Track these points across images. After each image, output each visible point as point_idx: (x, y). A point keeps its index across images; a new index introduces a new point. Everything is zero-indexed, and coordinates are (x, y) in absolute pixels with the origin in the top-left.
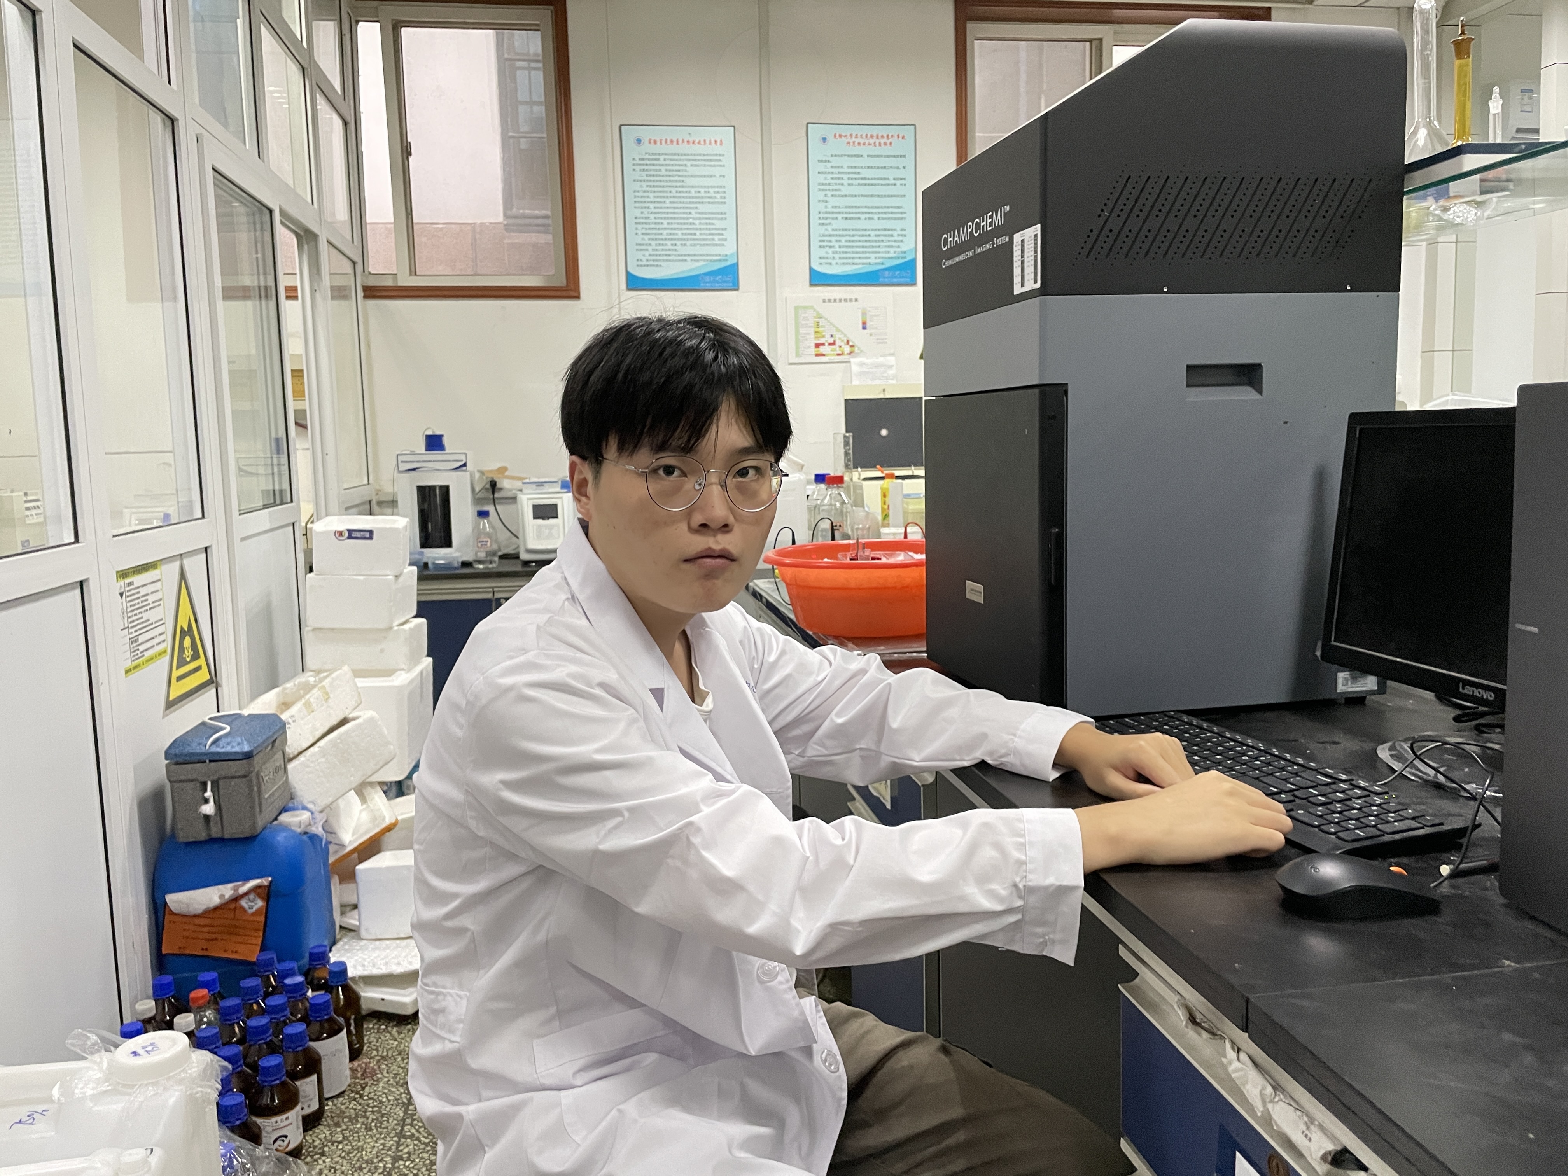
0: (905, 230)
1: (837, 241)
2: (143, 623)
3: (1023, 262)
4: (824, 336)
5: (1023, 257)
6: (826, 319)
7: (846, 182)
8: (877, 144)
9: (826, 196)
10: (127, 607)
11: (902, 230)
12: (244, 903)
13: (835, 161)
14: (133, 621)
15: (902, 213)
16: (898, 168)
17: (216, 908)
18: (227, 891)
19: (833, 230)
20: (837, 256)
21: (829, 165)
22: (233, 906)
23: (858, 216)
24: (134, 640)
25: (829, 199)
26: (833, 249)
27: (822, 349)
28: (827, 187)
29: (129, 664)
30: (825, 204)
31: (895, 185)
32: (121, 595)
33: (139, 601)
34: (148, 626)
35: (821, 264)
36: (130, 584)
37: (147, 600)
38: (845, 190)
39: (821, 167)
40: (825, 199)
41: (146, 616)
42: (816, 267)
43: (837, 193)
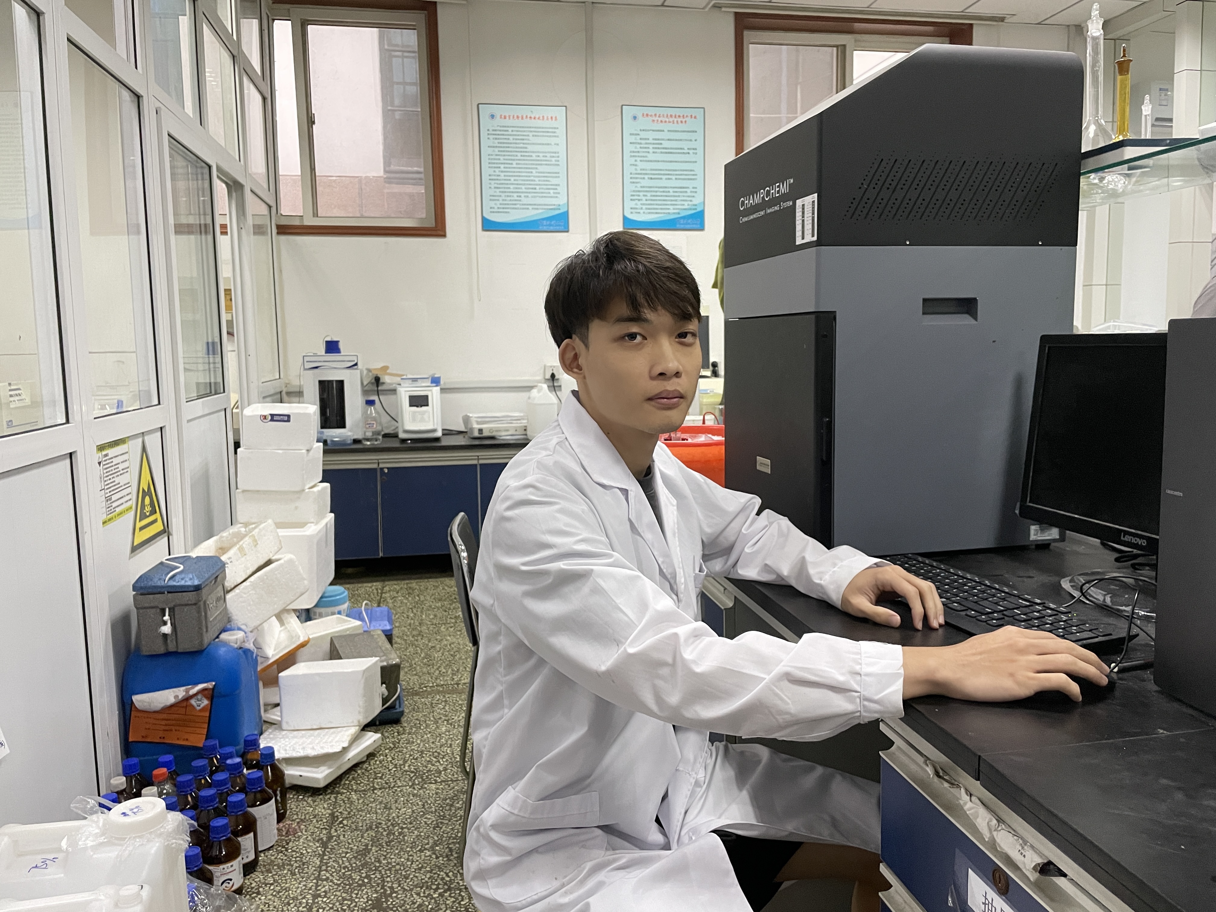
0: (696, 188)
1: (644, 196)
2: (115, 485)
3: (803, 221)
5: (803, 217)
7: (651, 150)
8: (675, 122)
9: (636, 161)
10: (104, 474)
11: (693, 188)
12: (193, 702)
13: (643, 135)
14: (108, 484)
15: (694, 175)
16: (691, 140)
17: (172, 706)
18: (180, 692)
19: (641, 187)
20: (644, 207)
21: (638, 137)
22: (184, 704)
23: (660, 177)
24: (108, 499)
25: (638, 163)
26: (641, 202)
28: (637, 154)
29: (104, 517)
30: (635, 167)
31: (689, 153)
32: (99, 463)
33: (113, 468)
34: (118, 488)
35: (632, 213)
36: (106, 455)
37: (118, 468)
38: (651, 157)
39: (633, 139)
40: (635, 163)
41: (117, 480)
42: (628, 215)
43: (645, 159)
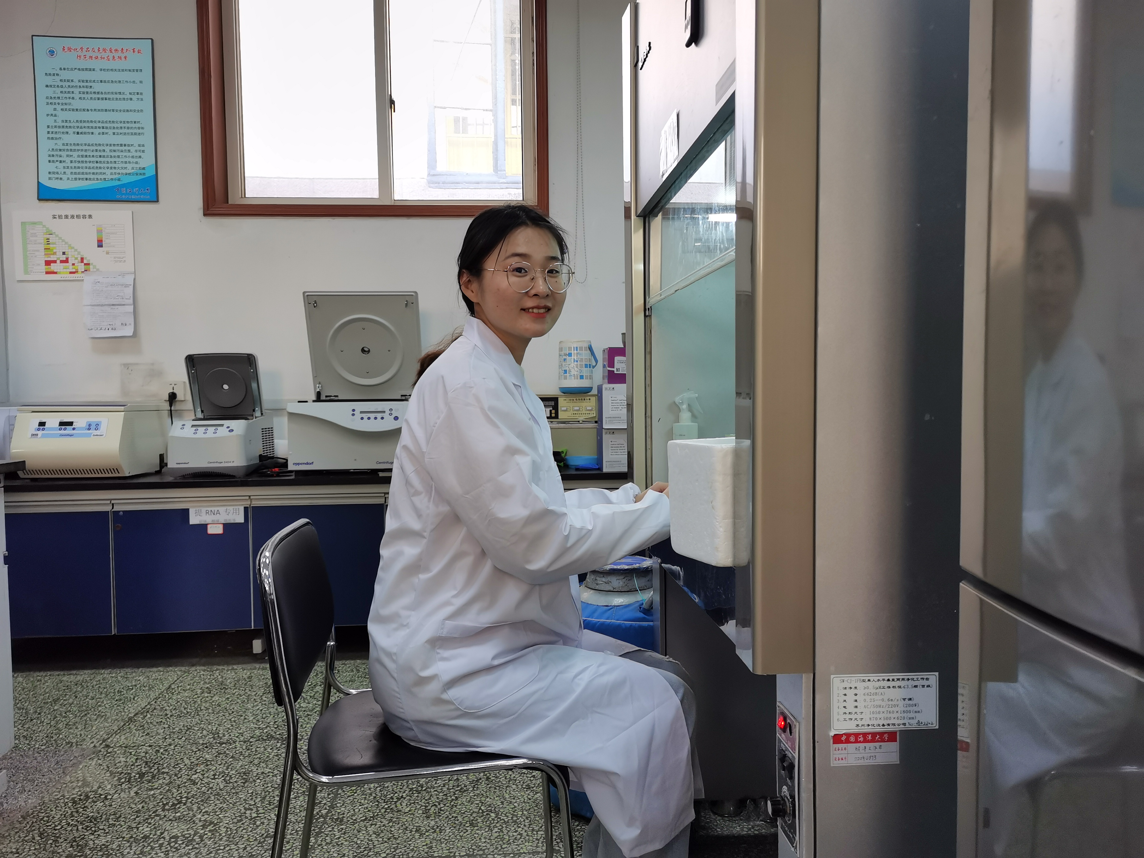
0: (143, 146)
1: (67, 156)
4: (55, 253)
6: (57, 236)
7: (76, 96)
8: (111, 58)
9: (55, 109)
11: (139, 145)
13: (65, 75)
15: (139, 128)
16: (134, 82)
19: (63, 144)
20: (68, 171)
21: (58, 78)
23: (91, 130)
25: (59, 113)
26: (63, 164)
27: (53, 267)
28: (57, 101)
30: (55, 118)
31: (131, 99)
35: (50, 179)
38: (77, 104)
39: (49, 80)
40: (54, 113)
42: (44, 181)
43: (68, 107)
